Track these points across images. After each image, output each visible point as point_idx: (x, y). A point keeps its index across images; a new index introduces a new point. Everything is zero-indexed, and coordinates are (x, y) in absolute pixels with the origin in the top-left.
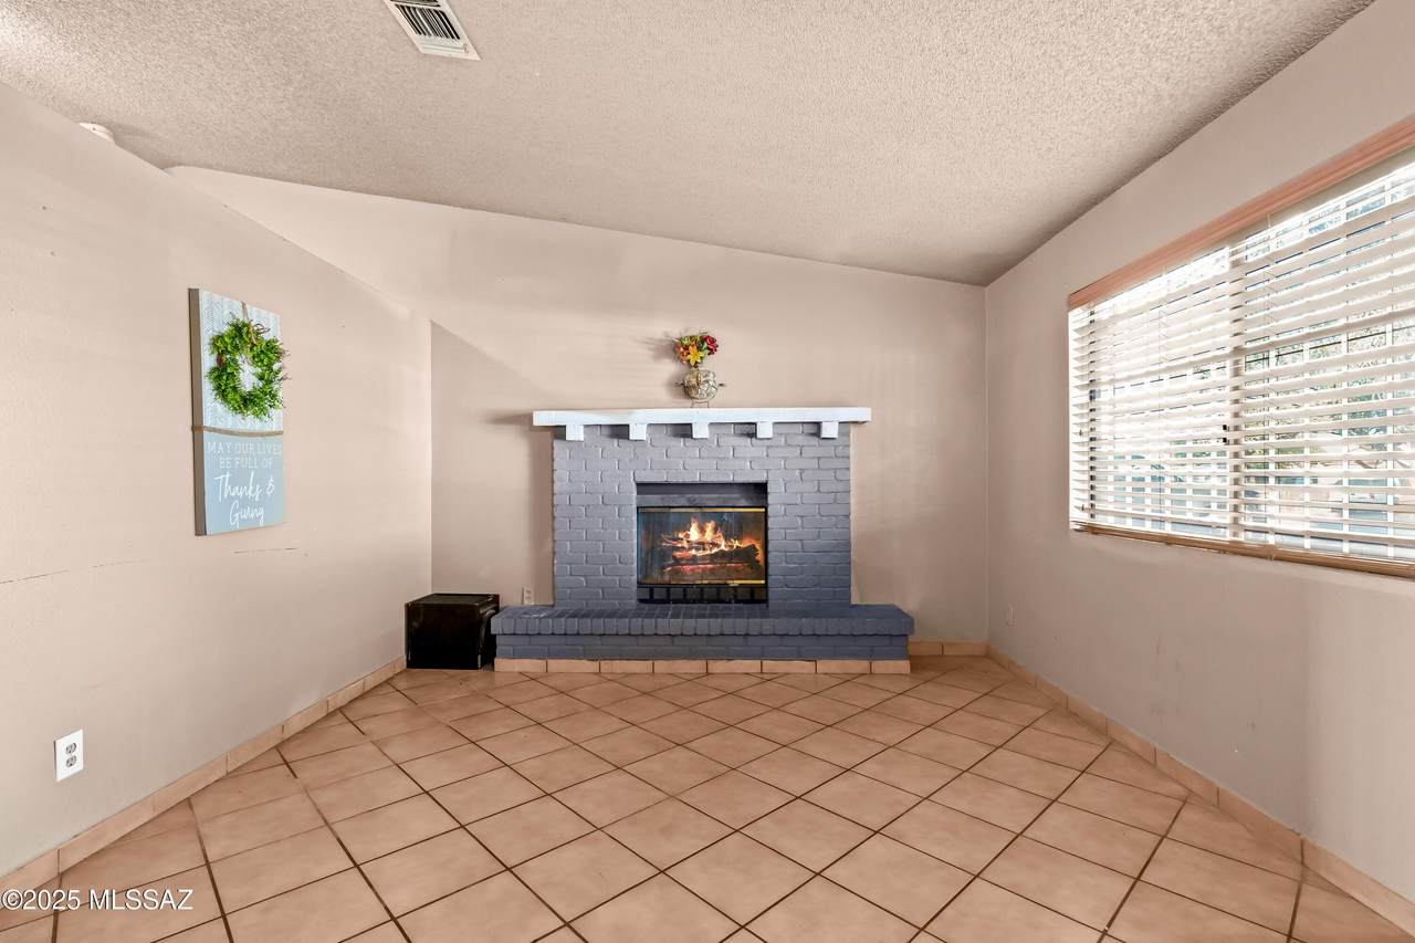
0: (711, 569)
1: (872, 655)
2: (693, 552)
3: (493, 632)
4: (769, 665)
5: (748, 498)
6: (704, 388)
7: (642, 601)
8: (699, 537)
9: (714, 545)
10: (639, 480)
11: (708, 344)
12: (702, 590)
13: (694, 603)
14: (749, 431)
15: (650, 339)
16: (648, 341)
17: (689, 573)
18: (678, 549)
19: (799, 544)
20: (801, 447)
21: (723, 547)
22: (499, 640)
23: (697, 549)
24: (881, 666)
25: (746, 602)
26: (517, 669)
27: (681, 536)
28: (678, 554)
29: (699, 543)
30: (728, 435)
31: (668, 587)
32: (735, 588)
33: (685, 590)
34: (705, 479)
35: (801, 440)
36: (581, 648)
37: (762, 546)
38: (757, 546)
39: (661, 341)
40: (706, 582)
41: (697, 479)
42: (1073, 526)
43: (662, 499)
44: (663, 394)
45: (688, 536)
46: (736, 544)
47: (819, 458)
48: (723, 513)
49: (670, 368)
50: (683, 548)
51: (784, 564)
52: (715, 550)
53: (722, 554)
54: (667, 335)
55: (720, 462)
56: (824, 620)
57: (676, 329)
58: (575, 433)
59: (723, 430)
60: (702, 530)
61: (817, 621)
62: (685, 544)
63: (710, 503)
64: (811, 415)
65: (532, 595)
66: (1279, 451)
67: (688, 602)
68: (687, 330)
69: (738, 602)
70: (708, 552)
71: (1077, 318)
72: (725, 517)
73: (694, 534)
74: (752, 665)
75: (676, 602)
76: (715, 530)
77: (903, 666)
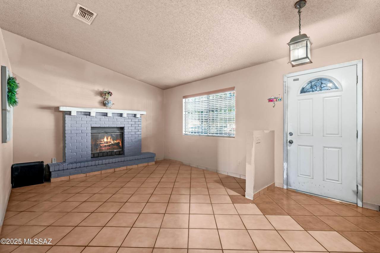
0: (109, 148)
1: (148, 162)
2: (105, 144)
3: (51, 171)
4: (129, 167)
5: (119, 130)
6: (110, 104)
7: (91, 157)
8: (107, 140)
9: (110, 142)
10: (92, 126)
11: (110, 93)
12: (107, 153)
13: (105, 156)
14: (121, 115)
15: (94, 90)
16: (93, 91)
17: (104, 149)
18: (101, 144)
19: (131, 140)
20: (132, 119)
21: (112, 143)
22: (52, 173)
23: (106, 143)
24: (150, 164)
25: (118, 155)
26: (59, 180)
27: (102, 140)
28: (101, 145)
29: (107, 142)
30: (116, 116)
31: (98, 153)
32: (116, 152)
33: (103, 154)
34: (110, 126)
35: (132, 118)
36: (80, 171)
37: (121, 142)
38: (120, 142)
39: (97, 91)
40: (108, 151)
41: (108, 126)
42: (183, 134)
43: (97, 131)
44: (97, 105)
45: (104, 140)
46: (115, 142)
47: (135, 122)
48: (112, 134)
49: (99, 98)
50: (103, 143)
51: (128, 145)
52: (110, 143)
53: (112, 144)
54: (98, 90)
55: (114, 122)
56: (140, 156)
57: (101, 89)
58: (74, 113)
59: (114, 115)
60: (107, 139)
61: (138, 156)
62: (103, 142)
63: (110, 132)
64: (135, 112)
65: (56, 160)
66: (220, 128)
67: (104, 156)
68: (104, 89)
69: (116, 155)
70: (109, 144)
71: (184, 100)
72: (113, 135)
73: (105, 140)
74: (125, 168)
75: (101, 157)
76: (111, 139)
77: (154, 163)
